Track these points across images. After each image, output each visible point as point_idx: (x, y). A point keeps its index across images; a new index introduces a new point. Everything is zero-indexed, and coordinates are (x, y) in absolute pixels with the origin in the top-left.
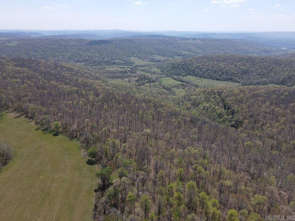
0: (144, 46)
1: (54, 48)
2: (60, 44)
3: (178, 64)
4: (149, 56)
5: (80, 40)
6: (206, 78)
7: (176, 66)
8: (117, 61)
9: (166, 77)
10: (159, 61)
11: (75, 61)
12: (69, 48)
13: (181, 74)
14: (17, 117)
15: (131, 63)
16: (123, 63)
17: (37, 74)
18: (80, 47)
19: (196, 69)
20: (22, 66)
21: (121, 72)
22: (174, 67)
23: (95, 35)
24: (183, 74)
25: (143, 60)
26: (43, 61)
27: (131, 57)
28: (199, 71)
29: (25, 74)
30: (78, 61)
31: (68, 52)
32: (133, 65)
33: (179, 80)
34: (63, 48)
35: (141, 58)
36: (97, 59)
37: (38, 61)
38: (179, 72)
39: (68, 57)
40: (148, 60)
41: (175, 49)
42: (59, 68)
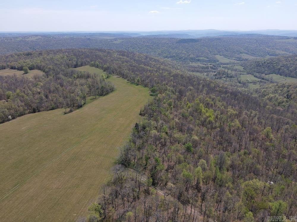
0: (232, 45)
1: (148, 45)
2: (153, 42)
3: (263, 62)
4: (236, 55)
5: (171, 38)
6: (292, 77)
7: (261, 64)
8: (201, 58)
9: (247, 74)
10: (246, 60)
11: (163, 57)
12: (161, 45)
13: (264, 72)
14: (117, 78)
15: (215, 61)
16: (207, 61)
17: (132, 60)
18: (170, 45)
19: (282, 68)
20: (123, 55)
21: (203, 68)
22: (258, 65)
23: (187, 34)
24: (266, 72)
25: (229, 59)
26: (137, 53)
27: (217, 55)
28: (285, 69)
29: (124, 59)
30: (166, 57)
31: (159, 49)
32: (217, 63)
33: (259, 78)
34: (156, 46)
35: (227, 57)
36: (183, 55)
37: (134, 53)
38: (262, 70)
39: (158, 53)
40: (234, 58)
41: (269, 48)
42: (148, 59)
